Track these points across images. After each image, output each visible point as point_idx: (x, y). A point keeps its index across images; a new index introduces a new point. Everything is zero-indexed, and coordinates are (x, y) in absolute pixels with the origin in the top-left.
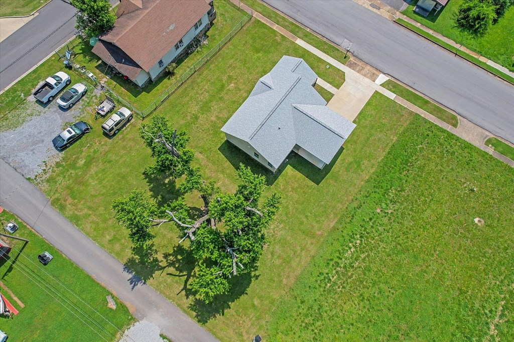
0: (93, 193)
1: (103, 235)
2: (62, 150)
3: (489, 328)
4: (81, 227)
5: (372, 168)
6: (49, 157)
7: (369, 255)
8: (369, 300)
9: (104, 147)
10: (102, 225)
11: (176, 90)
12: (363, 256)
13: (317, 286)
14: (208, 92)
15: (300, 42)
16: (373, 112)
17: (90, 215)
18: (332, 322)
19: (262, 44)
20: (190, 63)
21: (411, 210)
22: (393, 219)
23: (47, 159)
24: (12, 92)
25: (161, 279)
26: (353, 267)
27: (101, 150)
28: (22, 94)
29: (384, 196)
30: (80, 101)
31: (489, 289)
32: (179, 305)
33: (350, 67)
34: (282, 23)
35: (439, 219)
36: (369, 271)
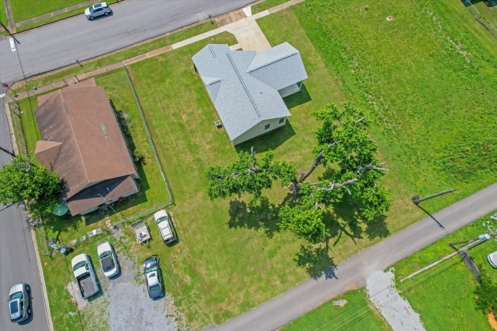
0: (226, 280)
1: (274, 287)
2: (164, 294)
3: (461, 55)
4: (257, 304)
5: (317, 57)
6: (164, 310)
7: (383, 95)
8: (416, 113)
9: (184, 251)
10: (263, 284)
11: (161, 163)
12: (382, 99)
13: (391, 140)
14: (178, 139)
15: (176, 46)
16: (272, 32)
17: (247, 292)
18: (421, 144)
19: (159, 74)
20: (139, 139)
21: (362, 51)
22: (363, 66)
23: (165, 313)
24: (60, 324)
25: (337, 253)
26: (387, 110)
27: (185, 255)
28: (71, 313)
29: (343, 62)
30: (118, 255)
31: (436, 39)
32: (366, 246)
33: (223, 25)
34: (148, 48)
35: (377, 39)
36: (395, 101)
